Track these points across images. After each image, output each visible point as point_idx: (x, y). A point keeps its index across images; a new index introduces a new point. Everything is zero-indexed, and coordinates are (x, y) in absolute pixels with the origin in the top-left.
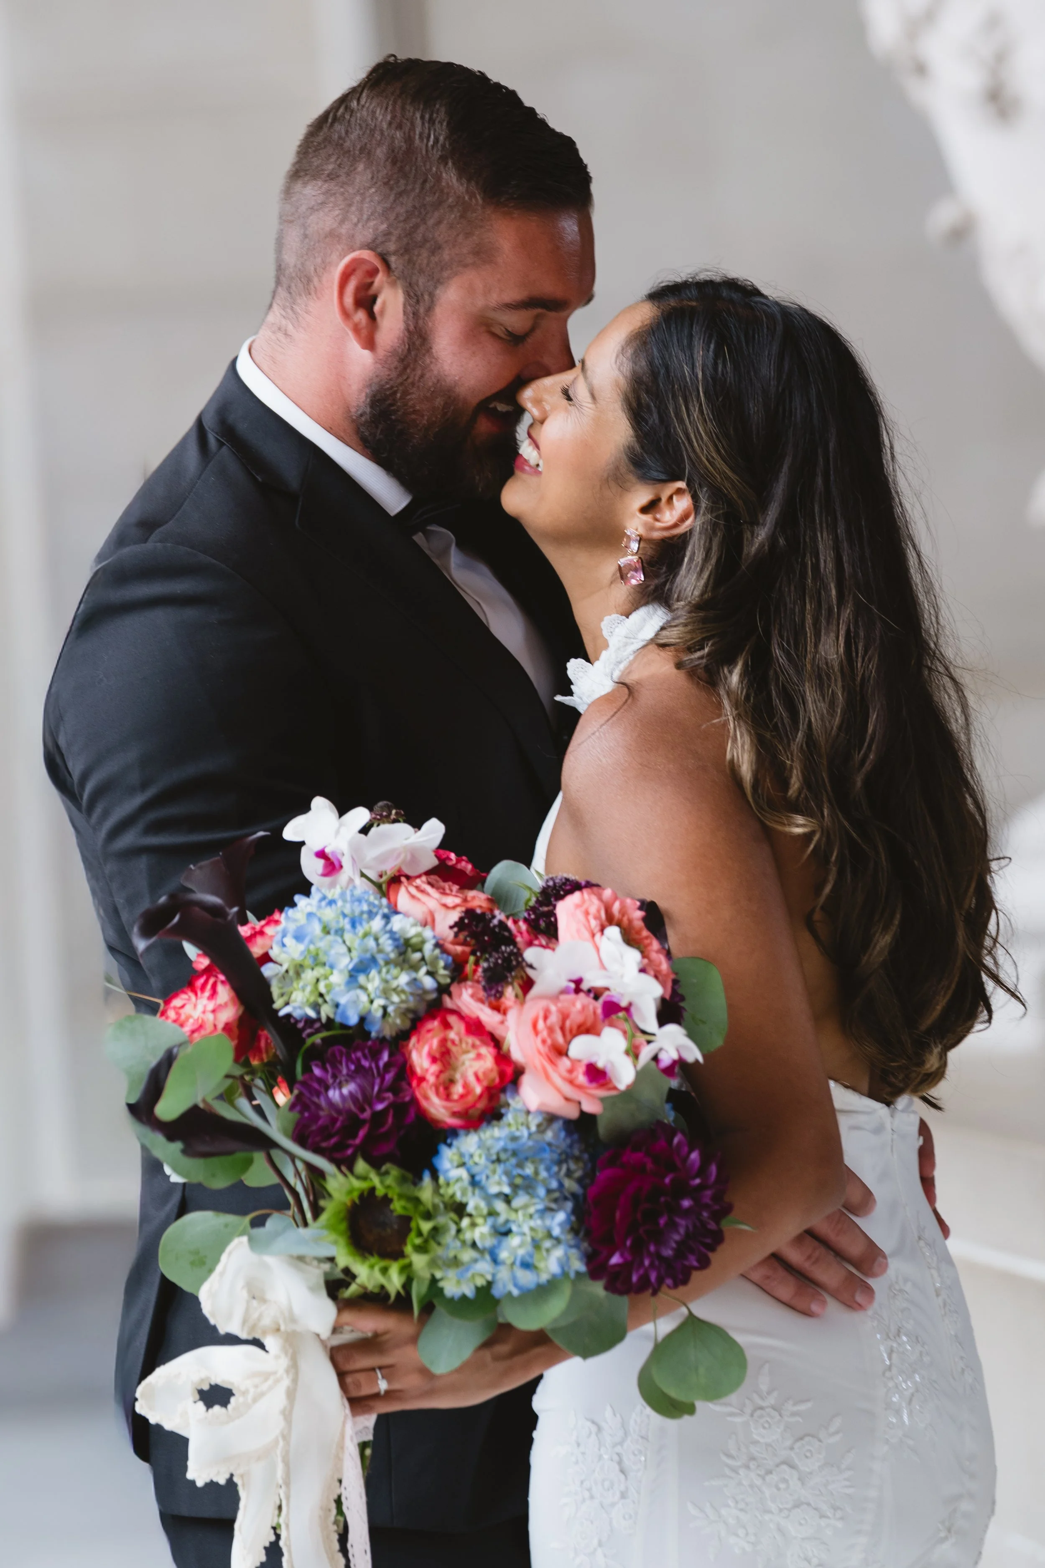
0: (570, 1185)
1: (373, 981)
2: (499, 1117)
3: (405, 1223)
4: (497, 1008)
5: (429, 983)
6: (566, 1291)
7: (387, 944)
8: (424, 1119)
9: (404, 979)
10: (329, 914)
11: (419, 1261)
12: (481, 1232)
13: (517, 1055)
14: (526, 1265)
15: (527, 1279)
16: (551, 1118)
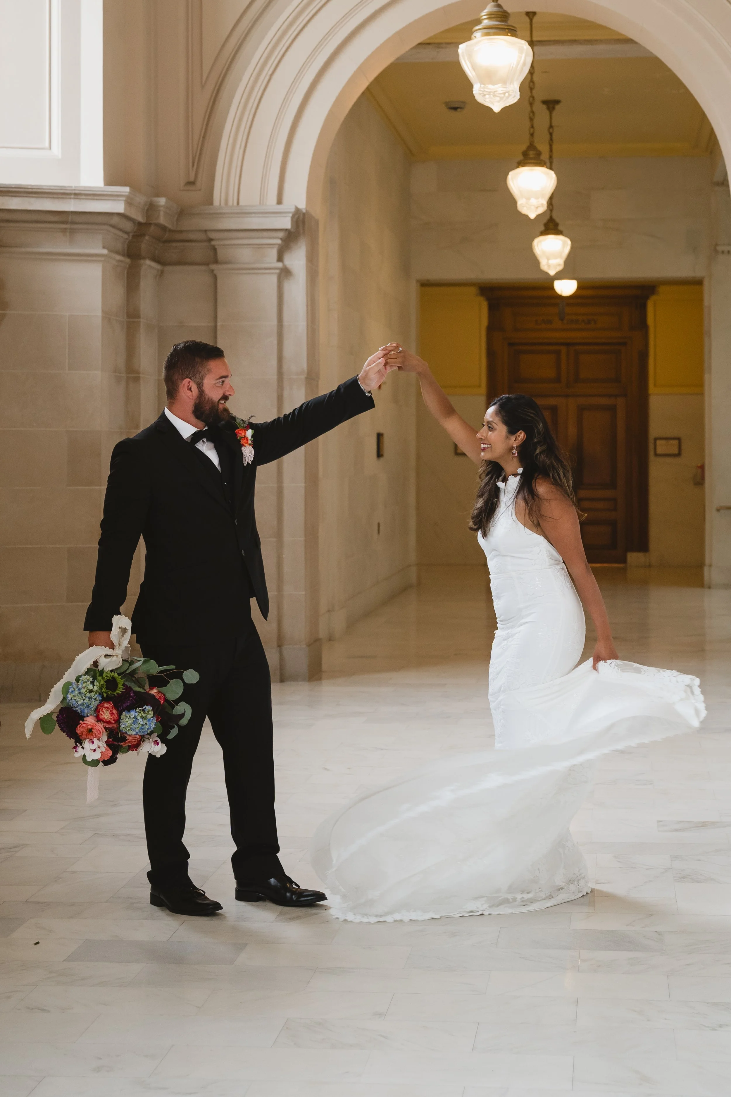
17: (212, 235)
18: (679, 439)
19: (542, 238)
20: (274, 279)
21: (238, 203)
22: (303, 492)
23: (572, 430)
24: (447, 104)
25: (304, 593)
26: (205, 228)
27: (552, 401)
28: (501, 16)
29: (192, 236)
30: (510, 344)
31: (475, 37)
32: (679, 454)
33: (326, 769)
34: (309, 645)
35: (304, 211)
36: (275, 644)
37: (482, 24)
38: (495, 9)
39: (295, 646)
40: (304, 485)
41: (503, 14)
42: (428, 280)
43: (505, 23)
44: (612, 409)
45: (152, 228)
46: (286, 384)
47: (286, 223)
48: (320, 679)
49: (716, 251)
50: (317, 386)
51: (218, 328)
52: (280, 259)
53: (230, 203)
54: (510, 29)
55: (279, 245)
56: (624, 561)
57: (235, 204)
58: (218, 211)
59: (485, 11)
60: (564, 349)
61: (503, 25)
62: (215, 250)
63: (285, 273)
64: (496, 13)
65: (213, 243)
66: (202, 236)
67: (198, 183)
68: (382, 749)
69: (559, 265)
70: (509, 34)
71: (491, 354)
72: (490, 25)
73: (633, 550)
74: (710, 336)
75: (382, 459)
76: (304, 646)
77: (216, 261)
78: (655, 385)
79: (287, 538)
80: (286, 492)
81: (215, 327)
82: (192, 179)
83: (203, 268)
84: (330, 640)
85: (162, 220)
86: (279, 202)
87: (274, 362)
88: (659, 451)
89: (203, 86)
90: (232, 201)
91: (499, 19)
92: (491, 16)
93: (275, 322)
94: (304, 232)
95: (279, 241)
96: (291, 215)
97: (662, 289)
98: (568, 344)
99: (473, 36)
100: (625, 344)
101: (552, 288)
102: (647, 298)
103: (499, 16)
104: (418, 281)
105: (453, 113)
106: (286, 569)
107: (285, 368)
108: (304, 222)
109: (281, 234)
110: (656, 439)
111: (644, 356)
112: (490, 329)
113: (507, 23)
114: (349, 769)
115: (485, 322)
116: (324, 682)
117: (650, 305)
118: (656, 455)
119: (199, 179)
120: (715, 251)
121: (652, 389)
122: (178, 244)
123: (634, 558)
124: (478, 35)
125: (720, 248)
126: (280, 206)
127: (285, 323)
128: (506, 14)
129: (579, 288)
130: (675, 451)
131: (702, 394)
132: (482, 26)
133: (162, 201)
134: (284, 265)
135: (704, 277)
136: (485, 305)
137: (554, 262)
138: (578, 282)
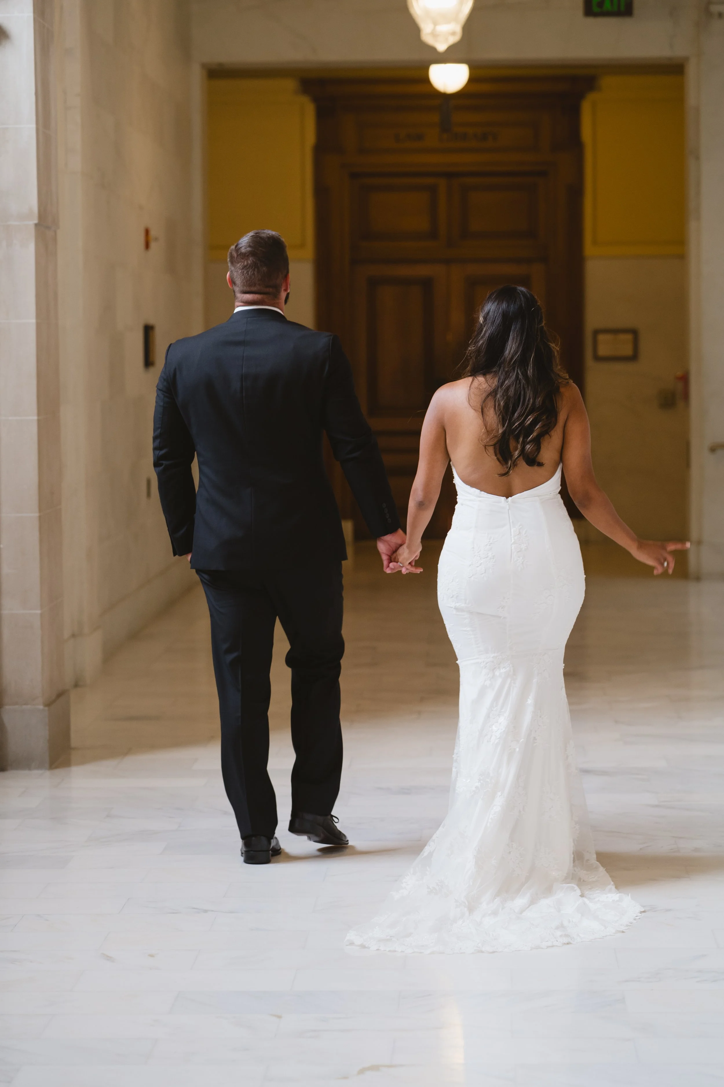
18: (634, 332)
22: (34, 429)
25: (39, 612)
27: (423, 271)
30: (354, 176)
32: (634, 357)
33: (109, 958)
34: (48, 704)
39: (24, 707)
40: (35, 418)
42: (220, 65)
48: (66, 763)
49: (710, 14)
50: (55, 240)
60: (442, 182)
68: (206, 911)
69: (454, 33)
71: (321, 192)
74: (698, 158)
75: (152, 369)
76: (41, 707)
78: (594, 243)
79: (7, 514)
80: (4, 431)
84: (76, 685)
88: (603, 351)
97: (607, 82)
98: (449, 175)
100: (544, 174)
101: (426, 80)
102: (580, 97)
104: (204, 66)
106: (7, 569)
110: (596, 332)
111: (574, 194)
112: (319, 150)
114: (152, 956)
115: (311, 138)
116: (75, 770)
117: (585, 108)
118: (598, 358)
120: (707, 14)
121: (589, 249)
125: (715, 9)
129: (472, 80)
130: (628, 350)
131: (682, 257)
135: (687, 59)
136: (310, 110)
137: (444, 28)
138: (471, 68)
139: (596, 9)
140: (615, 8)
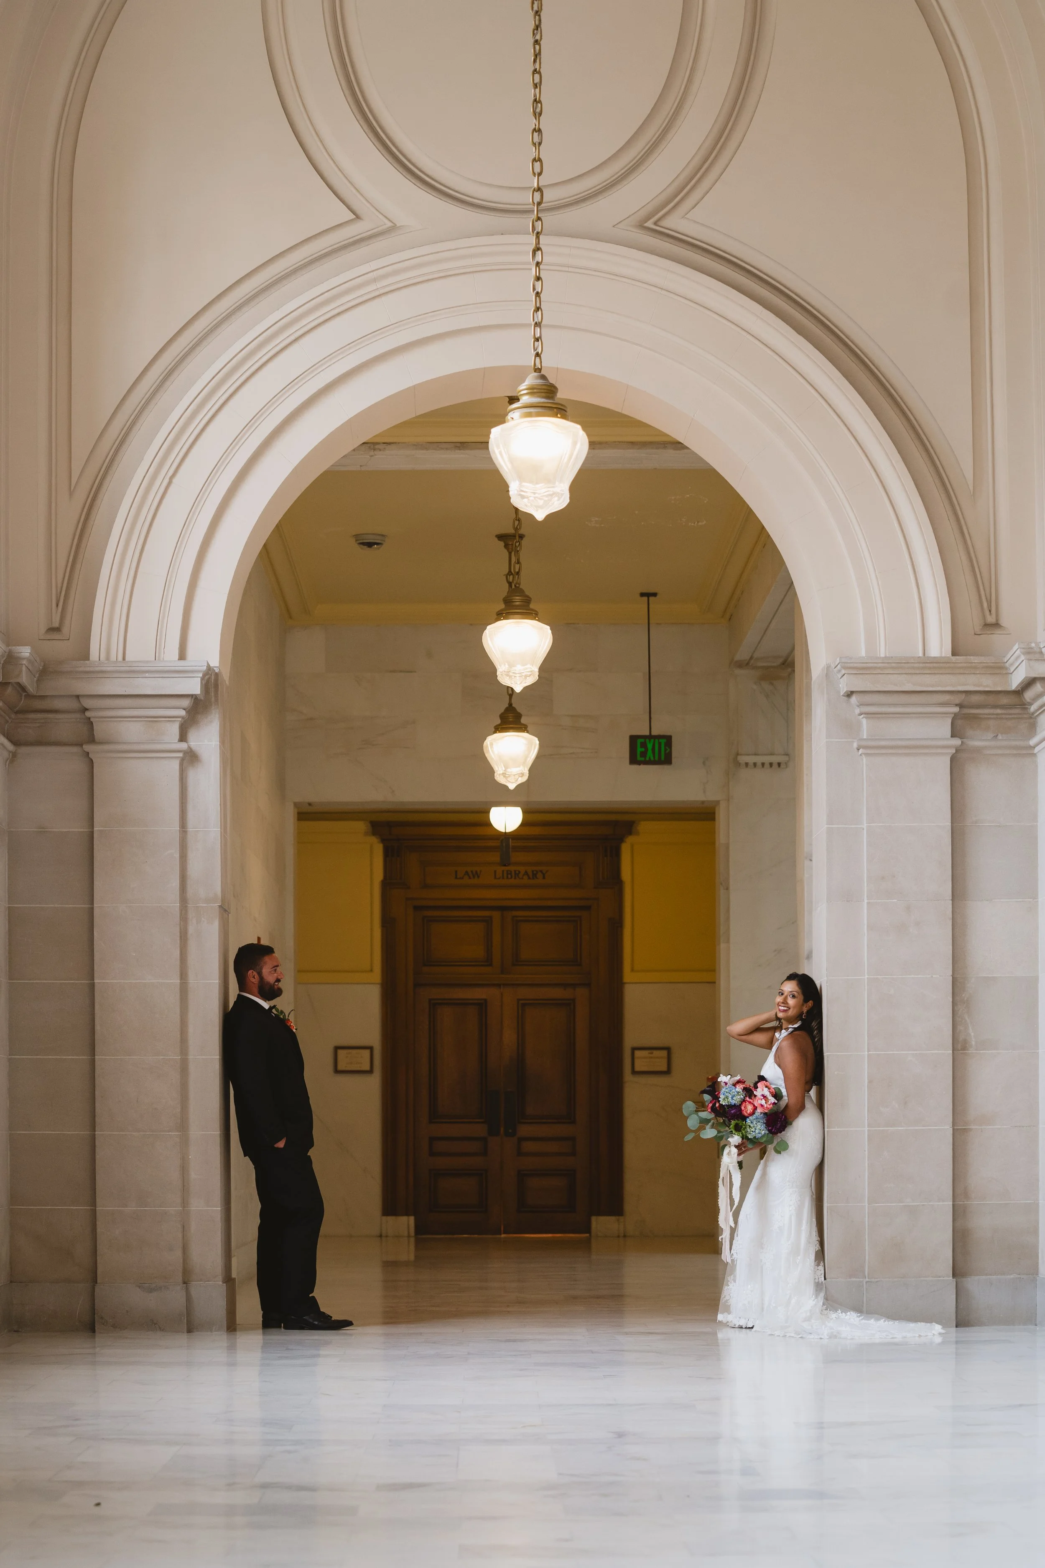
0: (765, 1121)
1: (735, 1098)
2: (754, 1114)
3: (741, 1127)
4: (751, 1099)
5: (742, 1097)
6: (766, 1137)
7: (736, 1093)
8: (744, 1116)
9: (739, 1097)
10: (727, 1090)
11: (743, 1132)
12: (753, 1130)
13: (756, 1105)
14: (759, 1133)
15: (760, 1135)
16: (761, 1113)
17: (87, 703)
18: (668, 1049)
19: (498, 735)
20: (175, 765)
21: (124, 659)
23: (509, 1037)
24: (357, 537)
25: (219, 1209)
26: (78, 693)
27: (478, 994)
28: (545, 391)
29: (58, 704)
30: (416, 908)
31: (512, 418)
32: (668, 1072)
34: (225, 1282)
35: (217, 670)
36: (180, 1279)
37: (521, 401)
38: (540, 381)
39: (206, 1283)
41: (549, 388)
42: (308, 806)
43: (552, 400)
44: (569, 1005)
45: (10, 690)
46: (191, 914)
47: (194, 687)
49: (737, 764)
50: (228, 922)
51: (95, 836)
52: (183, 738)
53: (113, 658)
54: (560, 408)
55: (183, 717)
56: (588, 1230)
57: (120, 658)
58: (97, 669)
59: (524, 384)
60: (496, 915)
61: (548, 402)
62: (90, 723)
63: (191, 758)
64: (540, 387)
65: (88, 714)
66: (73, 704)
67: (65, 630)
69: (522, 775)
70: (559, 416)
71: (388, 923)
72: (534, 403)
73: (599, 1213)
74: (727, 888)
77: (92, 740)
78: (632, 970)
79: (195, 1132)
80: (192, 1068)
81: (92, 832)
82: (56, 624)
83: (75, 749)
85: (25, 679)
86: (182, 656)
87: (175, 883)
88: (639, 1066)
89: (71, 494)
90: (116, 654)
91: (544, 395)
92: (533, 391)
93: (177, 827)
94: (217, 700)
95: (183, 713)
96: (201, 675)
97: (644, 826)
98: (503, 909)
99: (509, 417)
100: (588, 908)
102: (621, 840)
103: (542, 391)
104: (296, 805)
105: (367, 551)
106: (193, 1175)
107: (190, 892)
108: (216, 686)
109: (186, 703)
110: (634, 1049)
111: (616, 925)
112: (387, 885)
113: (555, 400)
115: (379, 875)
117: (625, 849)
118: (634, 1072)
119: (67, 622)
120: (735, 763)
121: (628, 975)
122: (39, 716)
123: (601, 1224)
124: (516, 415)
125: (743, 759)
126: (182, 663)
127: (190, 828)
128: (552, 389)
129: (524, 822)
130: (662, 1066)
131: (714, 982)
132: (521, 403)
133: (25, 651)
134: (189, 747)
135: (718, 803)
136: (379, 849)
137: (514, 770)
138: (525, 812)
139: (639, 758)
140: (657, 758)
